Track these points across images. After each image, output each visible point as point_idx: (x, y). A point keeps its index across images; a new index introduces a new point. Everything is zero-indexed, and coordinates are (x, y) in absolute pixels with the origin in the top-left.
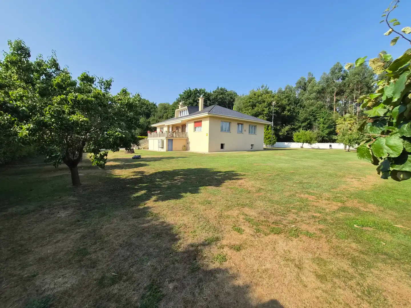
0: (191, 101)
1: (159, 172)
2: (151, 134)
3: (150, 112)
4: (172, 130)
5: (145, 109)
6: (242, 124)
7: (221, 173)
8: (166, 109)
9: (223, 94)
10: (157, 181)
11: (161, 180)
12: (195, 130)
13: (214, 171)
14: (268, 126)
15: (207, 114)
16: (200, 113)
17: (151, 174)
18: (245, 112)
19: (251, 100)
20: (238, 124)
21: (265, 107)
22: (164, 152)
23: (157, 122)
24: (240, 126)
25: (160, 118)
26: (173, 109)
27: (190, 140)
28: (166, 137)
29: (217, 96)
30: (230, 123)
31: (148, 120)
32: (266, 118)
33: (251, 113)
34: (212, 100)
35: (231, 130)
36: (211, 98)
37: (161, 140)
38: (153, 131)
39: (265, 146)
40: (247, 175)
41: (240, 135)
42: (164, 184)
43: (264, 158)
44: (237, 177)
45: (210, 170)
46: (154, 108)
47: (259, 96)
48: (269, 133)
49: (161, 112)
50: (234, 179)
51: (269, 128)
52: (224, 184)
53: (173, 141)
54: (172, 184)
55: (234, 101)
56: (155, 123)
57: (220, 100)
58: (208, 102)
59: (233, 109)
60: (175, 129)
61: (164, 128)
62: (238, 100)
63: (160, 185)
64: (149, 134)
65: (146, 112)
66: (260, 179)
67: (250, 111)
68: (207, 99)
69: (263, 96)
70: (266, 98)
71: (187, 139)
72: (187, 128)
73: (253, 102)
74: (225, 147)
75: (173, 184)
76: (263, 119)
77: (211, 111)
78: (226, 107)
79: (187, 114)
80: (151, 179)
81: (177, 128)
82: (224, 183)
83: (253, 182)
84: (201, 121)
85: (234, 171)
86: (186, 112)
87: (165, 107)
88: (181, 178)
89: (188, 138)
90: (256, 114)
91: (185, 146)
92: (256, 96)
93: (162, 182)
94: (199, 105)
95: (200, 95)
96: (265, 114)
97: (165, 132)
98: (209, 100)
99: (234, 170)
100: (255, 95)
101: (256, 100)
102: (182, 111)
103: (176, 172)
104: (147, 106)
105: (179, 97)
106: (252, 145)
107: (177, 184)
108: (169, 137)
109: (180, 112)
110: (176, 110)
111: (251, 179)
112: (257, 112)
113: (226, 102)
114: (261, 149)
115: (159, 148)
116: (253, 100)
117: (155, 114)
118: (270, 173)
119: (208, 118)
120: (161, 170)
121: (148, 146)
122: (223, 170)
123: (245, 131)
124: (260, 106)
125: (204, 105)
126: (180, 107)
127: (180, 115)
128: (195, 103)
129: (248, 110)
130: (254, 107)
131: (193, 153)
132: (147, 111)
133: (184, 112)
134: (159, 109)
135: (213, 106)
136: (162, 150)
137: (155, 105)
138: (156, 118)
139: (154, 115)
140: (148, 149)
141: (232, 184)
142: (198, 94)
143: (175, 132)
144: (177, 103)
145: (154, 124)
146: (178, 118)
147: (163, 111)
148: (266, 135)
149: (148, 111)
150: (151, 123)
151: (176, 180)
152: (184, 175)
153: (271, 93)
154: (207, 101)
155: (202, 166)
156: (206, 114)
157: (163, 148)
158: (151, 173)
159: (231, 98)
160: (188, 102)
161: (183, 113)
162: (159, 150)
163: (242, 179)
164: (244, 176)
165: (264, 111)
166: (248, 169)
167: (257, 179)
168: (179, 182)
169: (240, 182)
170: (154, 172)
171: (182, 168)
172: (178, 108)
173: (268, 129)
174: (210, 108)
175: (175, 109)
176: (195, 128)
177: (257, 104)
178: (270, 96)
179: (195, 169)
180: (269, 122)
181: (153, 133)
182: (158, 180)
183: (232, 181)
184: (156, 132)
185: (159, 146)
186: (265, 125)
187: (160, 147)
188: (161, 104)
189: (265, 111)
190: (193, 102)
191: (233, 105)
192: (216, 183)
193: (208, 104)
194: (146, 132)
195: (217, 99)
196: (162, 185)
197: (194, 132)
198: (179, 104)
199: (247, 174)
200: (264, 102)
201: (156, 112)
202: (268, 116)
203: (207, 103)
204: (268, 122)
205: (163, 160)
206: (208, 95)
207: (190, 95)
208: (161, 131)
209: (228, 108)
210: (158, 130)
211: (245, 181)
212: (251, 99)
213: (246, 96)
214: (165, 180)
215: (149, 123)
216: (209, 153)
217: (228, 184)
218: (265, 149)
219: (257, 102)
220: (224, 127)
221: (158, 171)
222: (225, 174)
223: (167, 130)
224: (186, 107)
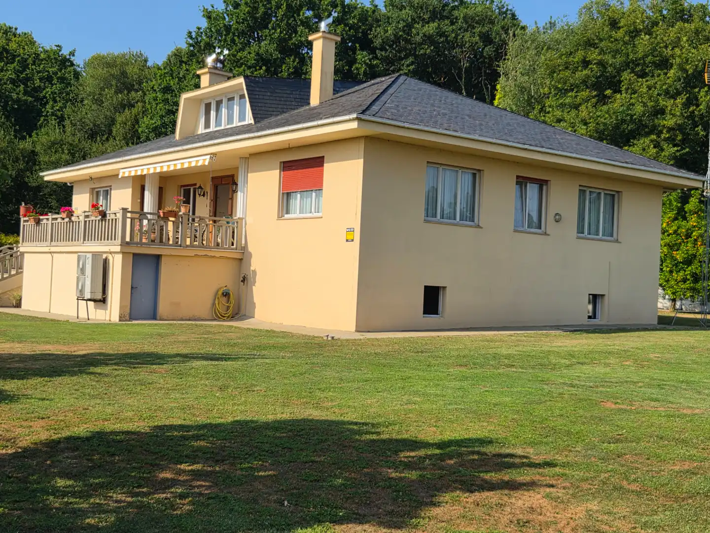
0: (267, 47)
1: (69, 439)
2: (38, 222)
3: (37, 99)
4: (160, 204)
5: (13, 82)
6: (542, 184)
7: (422, 453)
8: (130, 88)
9: (443, 18)
10: (56, 492)
11: (78, 485)
12: (285, 206)
13: (384, 437)
14: (685, 198)
15: (354, 125)
16: (314, 115)
17: (25, 450)
18: (558, 113)
19: (594, 55)
20: (522, 182)
21: (667, 92)
22: (110, 324)
23: (78, 156)
24: (532, 190)
25: (93, 135)
26: (167, 90)
27: (255, 264)
28: (124, 244)
29: (409, 26)
30: (476, 175)
31: (22, 145)
32: (670, 150)
33: (592, 126)
34: (382, 49)
35: (484, 215)
36: (379, 35)
37: (95, 255)
38: (54, 203)
39: (668, 304)
40: (564, 465)
41: (532, 241)
42: (98, 509)
43: (656, 373)
44: (506, 476)
45: (360, 433)
46: (62, 80)
47: (635, 33)
48: (688, 236)
49: (99, 102)
50: (491, 487)
51: (688, 207)
52: (436, 511)
53: (164, 262)
54: (141, 507)
55: (500, 53)
56: (67, 164)
57: (428, 50)
58: (362, 56)
59: (493, 97)
60: (173, 201)
61: (115, 194)
62: (522, 50)
63: (74, 511)
64: (26, 223)
65: (18, 101)
66: (633, 487)
67: (584, 113)
68: (356, 40)
69: (659, 30)
70: (677, 43)
71: (242, 259)
72: (240, 196)
73: (601, 64)
74: (448, 302)
75: (148, 506)
76: (656, 158)
77: (375, 108)
78: (457, 90)
79: (242, 117)
80: (25, 480)
81: (187, 194)
82: (434, 504)
83: (594, 505)
84: (319, 162)
85: (491, 442)
86: (236, 109)
87: (124, 74)
88: (196, 475)
89: (244, 249)
90: (617, 127)
91: (226, 295)
92: (620, 34)
93: (83, 495)
94: (308, 73)
95: (320, 19)
96: (670, 129)
97: (119, 216)
98: (366, 44)
99: (493, 436)
100: (614, 24)
101: (617, 52)
102: (219, 103)
103: (172, 438)
104: (24, 64)
105: (204, 24)
106: (595, 299)
107: (173, 507)
108: (141, 244)
109: (208, 107)
110: (185, 96)
111: (585, 486)
112: (623, 121)
113: (455, 62)
114: (644, 321)
115: (82, 303)
116: (602, 52)
117: (68, 111)
118: (691, 458)
119: (361, 146)
120: (81, 430)
121: (20, 288)
122: (431, 434)
123: (558, 219)
124: (643, 86)
125: (337, 71)
126: (205, 80)
127: (207, 125)
128: (291, 62)
129: (577, 107)
130: (608, 92)
131: (271, 333)
132: (18, 93)
133: (230, 109)
134: (89, 84)
135: (386, 80)
136: (98, 315)
137: (65, 62)
138: (72, 135)
139: (61, 119)
140: (18, 305)
141: (478, 512)
142: (309, 13)
143: (175, 214)
144: (192, 55)
145: (56, 165)
146: (191, 139)
147: (111, 97)
148: (671, 247)
149: (26, 93)
150: (43, 158)
151: (166, 485)
152: (212, 456)
153: (702, 19)
154: (354, 50)
155: (317, 406)
156: (347, 125)
157: (104, 301)
158: (25, 442)
159: (487, 39)
160: (249, 55)
161: (224, 111)
162: (83, 315)
163: (531, 485)
164: (547, 470)
165: (660, 112)
166: (569, 433)
167: (615, 488)
168: (182, 496)
169: (522, 500)
170: (44, 436)
171: (202, 420)
172: (197, 86)
173: (681, 214)
174: (370, 91)
175: (182, 90)
176: (286, 196)
177: (626, 76)
178: (697, 32)
179: (278, 426)
180: (692, 175)
181: (50, 216)
182: (61, 483)
183: (476, 496)
184: (70, 214)
185: (82, 291)
186: (667, 188)
187: (88, 295)
188: (100, 61)
189: (668, 117)
190: (277, 55)
191: (494, 76)
192: (390, 508)
193: (360, 68)
194: (11, 207)
195: (408, 41)
196: (84, 513)
197: (280, 217)
198: (202, 64)
199: (560, 458)
200: (664, 64)
201: (76, 101)
202: (683, 141)
203: (354, 61)
204: (683, 173)
205: (98, 370)
206: (364, 16)
207: (267, 17)
208: (94, 206)
209: (469, 95)
210: (81, 202)
211: (548, 496)
212: (595, 46)
213: (562, 31)
214: (101, 486)
215: (32, 161)
216: (358, 336)
217: (457, 510)
218: (665, 323)
219: (626, 65)
220: (444, 199)
221: (66, 433)
222: (442, 458)
223: (128, 205)
224: (241, 80)
